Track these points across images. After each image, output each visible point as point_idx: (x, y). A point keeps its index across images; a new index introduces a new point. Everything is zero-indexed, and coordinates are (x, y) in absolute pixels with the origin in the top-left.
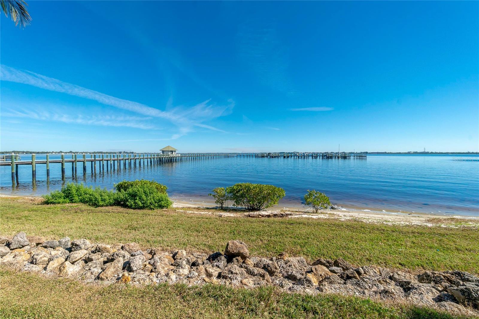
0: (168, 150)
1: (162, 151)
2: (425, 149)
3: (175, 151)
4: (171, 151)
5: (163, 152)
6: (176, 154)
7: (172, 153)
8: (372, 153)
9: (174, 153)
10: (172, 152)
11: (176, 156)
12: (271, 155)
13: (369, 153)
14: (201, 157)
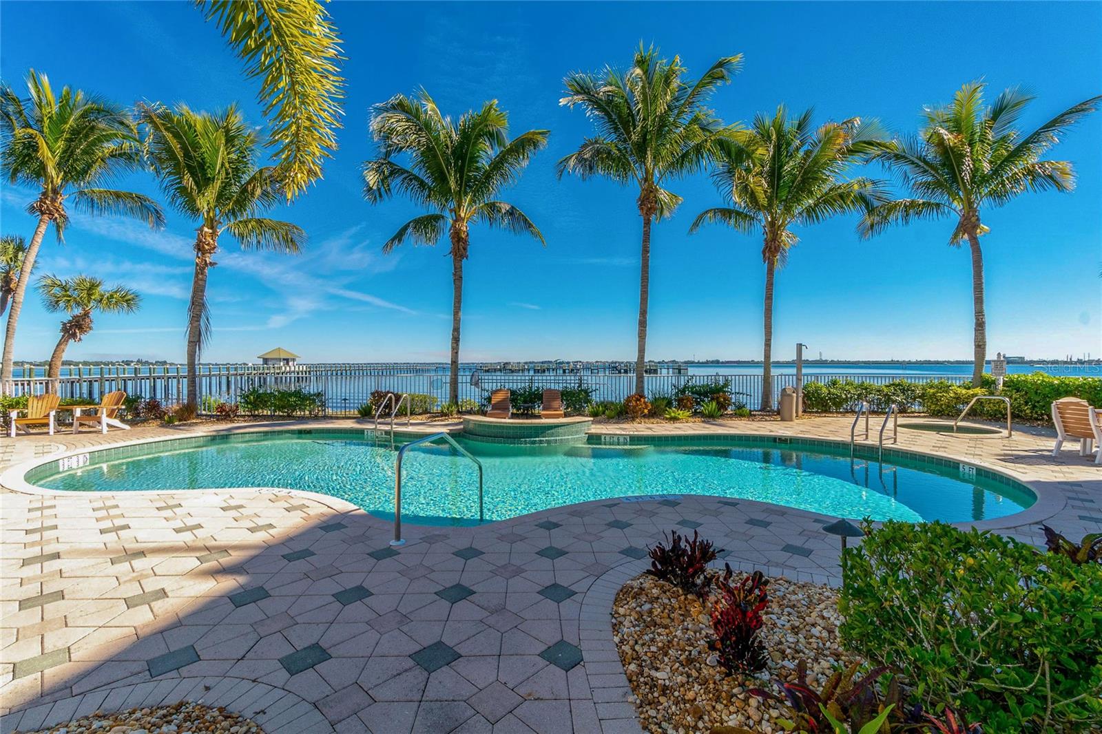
0: (278, 357)
1: (264, 359)
2: (821, 354)
3: (294, 360)
4: (284, 359)
5: (266, 361)
6: (297, 367)
7: (288, 363)
8: (728, 362)
9: (291, 363)
10: (287, 361)
11: (297, 369)
12: (510, 367)
13: (722, 363)
14: (353, 372)
